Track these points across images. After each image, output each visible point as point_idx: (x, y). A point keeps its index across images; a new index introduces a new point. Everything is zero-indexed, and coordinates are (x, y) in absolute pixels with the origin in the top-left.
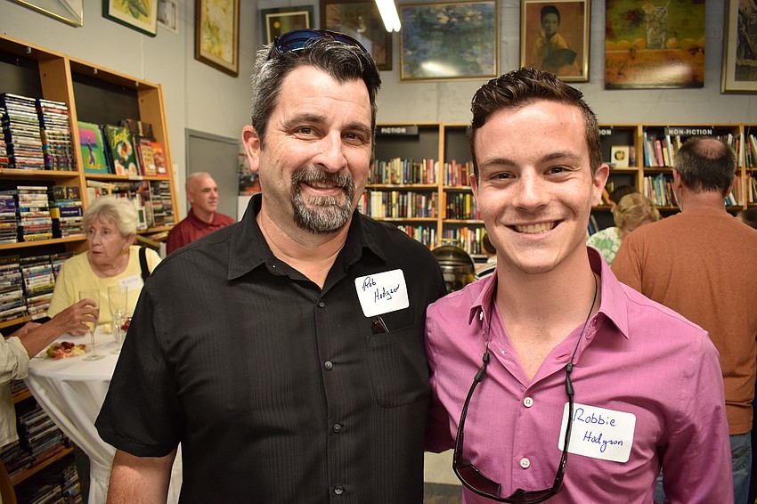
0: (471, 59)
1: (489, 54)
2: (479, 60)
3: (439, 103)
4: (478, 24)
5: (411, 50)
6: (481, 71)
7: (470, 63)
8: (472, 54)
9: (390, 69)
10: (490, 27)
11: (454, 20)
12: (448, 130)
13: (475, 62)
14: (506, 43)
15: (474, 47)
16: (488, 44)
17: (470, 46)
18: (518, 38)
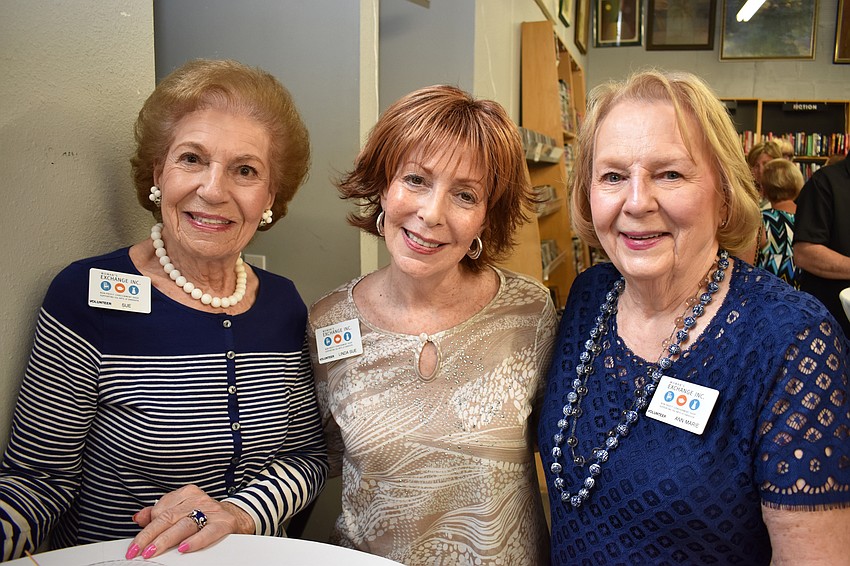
0: (788, 41)
1: (807, 38)
2: (796, 42)
3: (755, 81)
4: (798, 9)
5: (733, 32)
6: (798, 53)
7: (788, 44)
8: (791, 37)
9: (712, 49)
10: (810, 13)
11: (776, 5)
12: (766, 105)
13: (793, 44)
14: (822, 27)
15: (793, 31)
16: (806, 29)
17: (789, 31)
18: (835, 22)
